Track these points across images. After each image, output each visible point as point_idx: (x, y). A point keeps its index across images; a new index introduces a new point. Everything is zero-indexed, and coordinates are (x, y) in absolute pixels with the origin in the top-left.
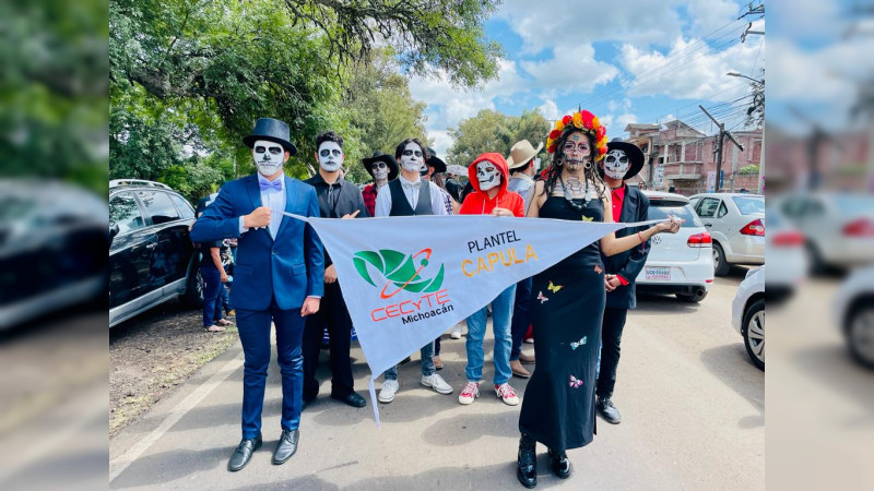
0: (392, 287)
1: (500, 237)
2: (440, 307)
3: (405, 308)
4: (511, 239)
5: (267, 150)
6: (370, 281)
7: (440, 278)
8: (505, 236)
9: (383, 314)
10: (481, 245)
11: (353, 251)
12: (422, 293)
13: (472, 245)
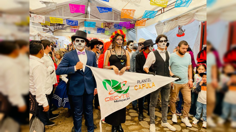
0: (113, 91)
1: (146, 80)
2: (127, 98)
3: (116, 98)
4: (149, 81)
5: (80, 41)
6: (106, 89)
7: (128, 90)
8: (148, 80)
9: (108, 99)
10: (141, 82)
11: (103, 79)
12: (122, 94)
13: (138, 81)
